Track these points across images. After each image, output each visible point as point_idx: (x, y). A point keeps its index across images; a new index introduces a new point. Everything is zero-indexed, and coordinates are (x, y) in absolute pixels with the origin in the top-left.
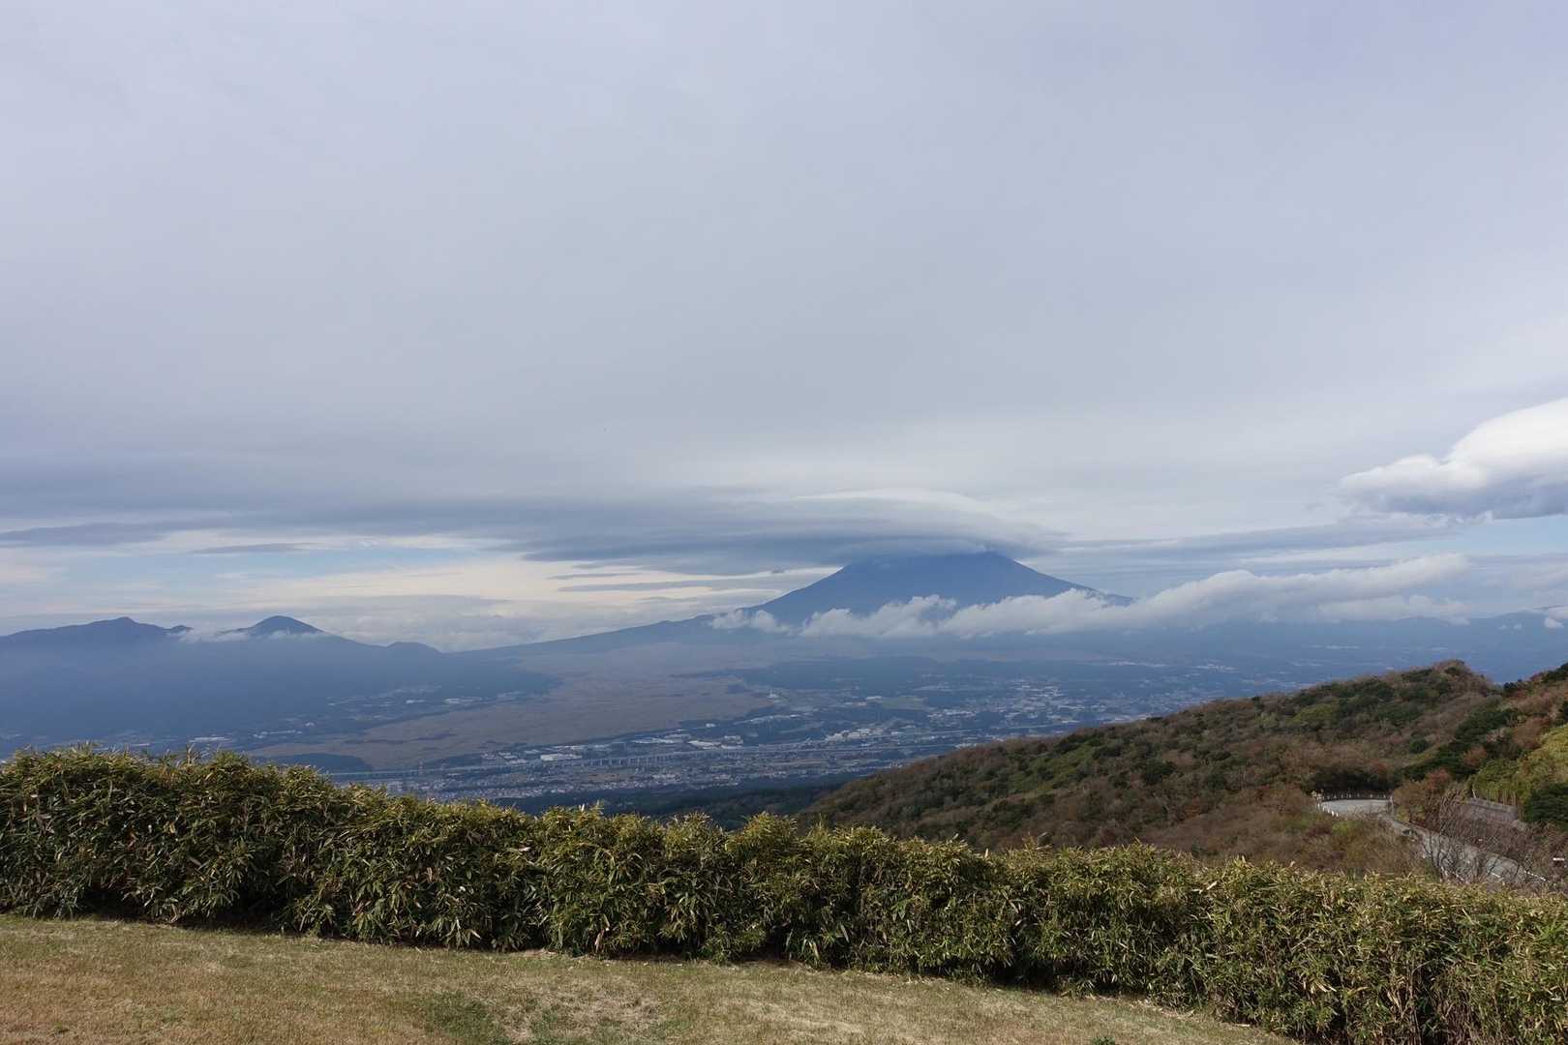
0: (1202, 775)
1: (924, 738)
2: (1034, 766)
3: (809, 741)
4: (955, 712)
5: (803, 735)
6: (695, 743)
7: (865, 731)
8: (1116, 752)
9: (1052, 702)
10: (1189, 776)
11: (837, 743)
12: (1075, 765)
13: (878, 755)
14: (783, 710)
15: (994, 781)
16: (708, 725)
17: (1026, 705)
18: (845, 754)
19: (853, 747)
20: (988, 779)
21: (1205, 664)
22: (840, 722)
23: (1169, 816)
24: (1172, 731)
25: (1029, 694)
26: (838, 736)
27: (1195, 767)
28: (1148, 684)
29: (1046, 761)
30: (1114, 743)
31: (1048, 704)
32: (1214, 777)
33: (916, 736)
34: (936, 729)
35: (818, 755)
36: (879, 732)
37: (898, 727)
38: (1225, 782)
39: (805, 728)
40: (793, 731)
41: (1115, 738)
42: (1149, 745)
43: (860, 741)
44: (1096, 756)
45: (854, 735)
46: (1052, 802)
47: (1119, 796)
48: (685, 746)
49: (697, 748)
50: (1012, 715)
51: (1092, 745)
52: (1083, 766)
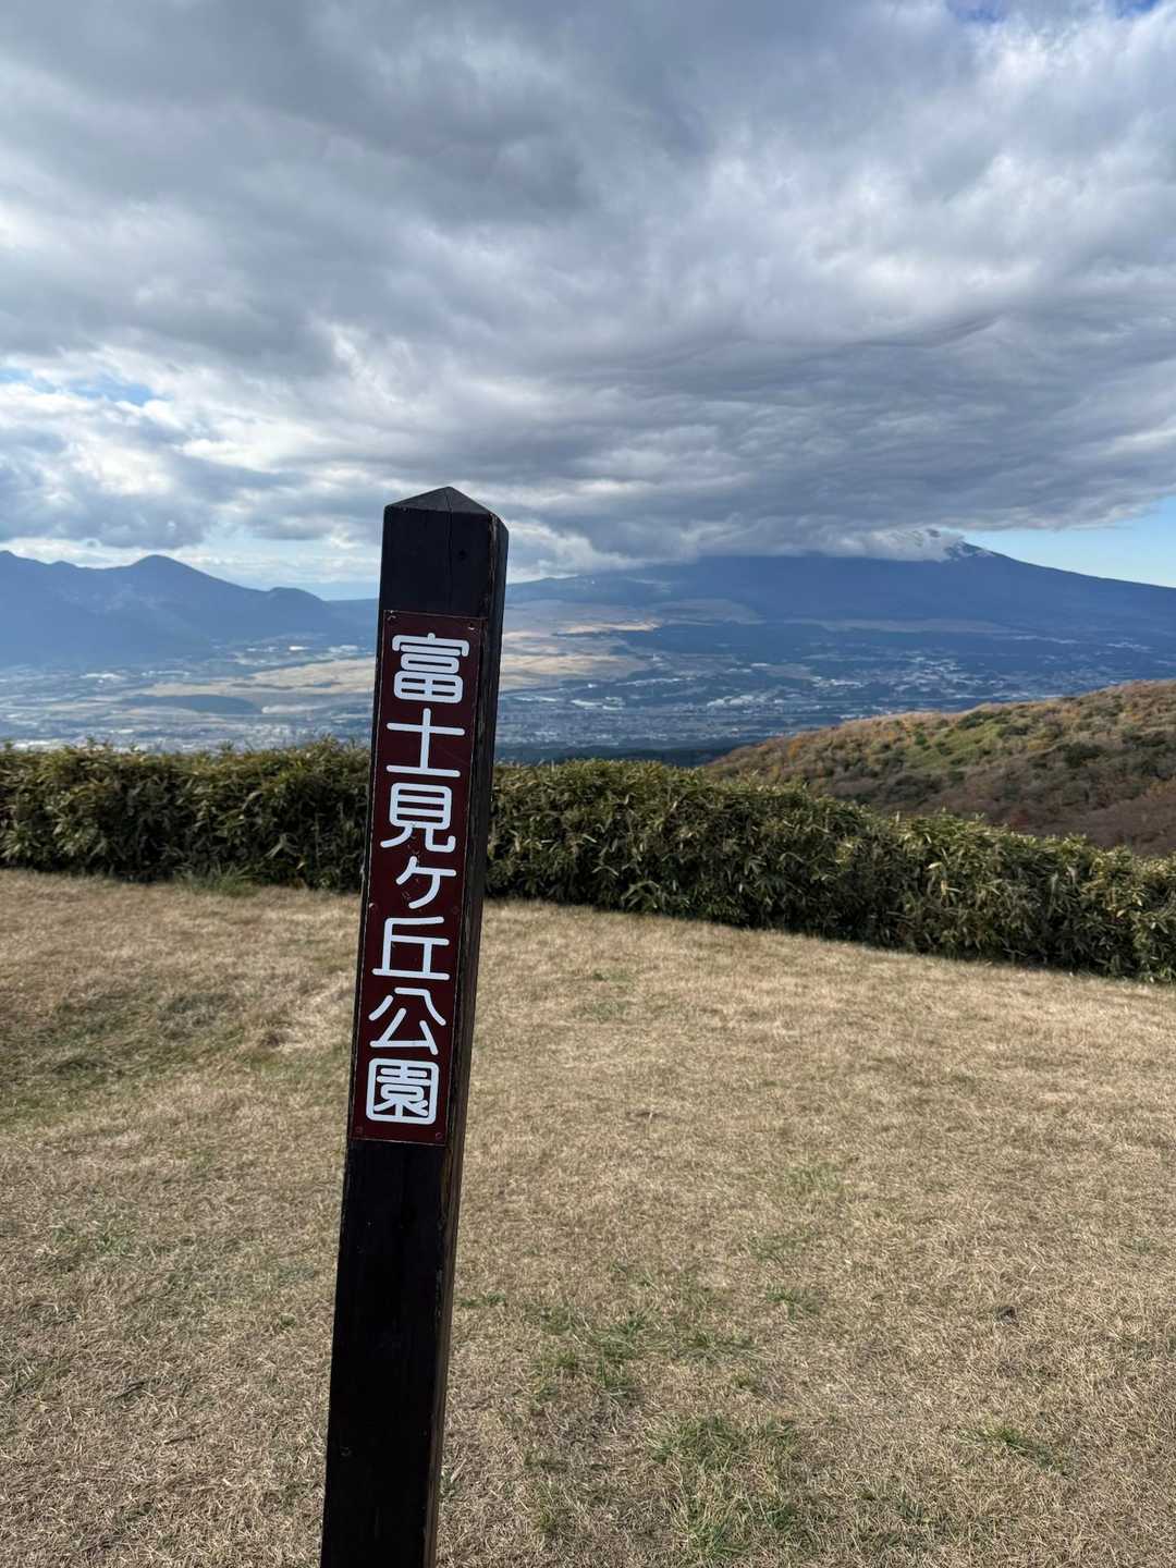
0: (1131, 760)
1: (807, 708)
2: (932, 741)
3: (691, 706)
4: (842, 682)
5: (686, 700)
6: (577, 702)
7: (747, 698)
8: (1023, 731)
9: (948, 676)
10: (1117, 761)
11: (720, 709)
12: (977, 742)
13: (759, 723)
14: (665, 674)
15: (889, 754)
16: (590, 686)
17: (919, 678)
18: (725, 720)
19: (735, 713)
20: (883, 752)
21: (1118, 642)
22: (724, 688)
23: (1091, 800)
24: (1085, 712)
25: (923, 666)
26: (720, 702)
27: (1125, 752)
28: (1053, 661)
29: (947, 736)
30: (1021, 722)
31: (942, 678)
32: (1145, 763)
33: (799, 706)
34: (821, 698)
35: (699, 720)
36: (762, 699)
37: (782, 695)
38: (1155, 770)
39: (689, 692)
40: (675, 695)
41: (1024, 716)
42: (1059, 725)
43: (740, 708)
44: (1001, 735)
45: (736, 702)
46: (962, 778)
47: (1037, 777)
48: (567, 705)
49: (578, 707)
50: (902, 688)
51: (997, 722)
52: (985, 744)
